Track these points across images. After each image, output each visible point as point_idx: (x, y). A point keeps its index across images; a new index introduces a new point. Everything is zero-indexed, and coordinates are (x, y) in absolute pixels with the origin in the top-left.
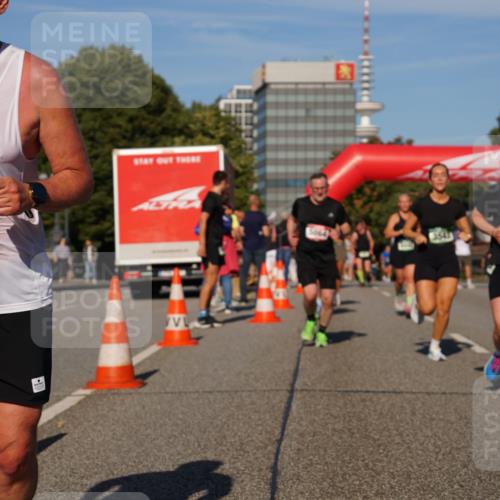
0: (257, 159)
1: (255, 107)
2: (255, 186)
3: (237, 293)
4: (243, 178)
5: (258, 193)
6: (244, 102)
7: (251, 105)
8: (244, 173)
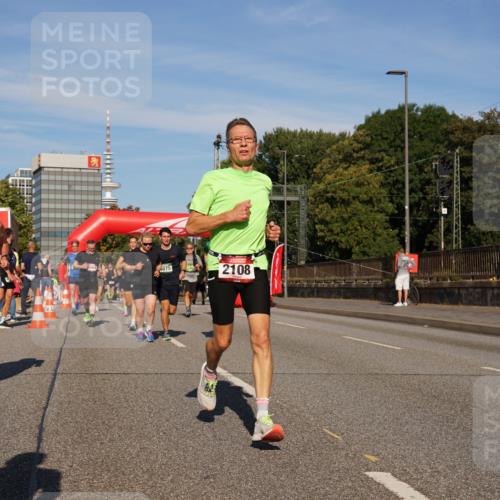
0: (35, 217)
1: (34, 182)
2: (34, 236)
3: (19, 308)
4: (25, 230)
5: (35, 240)
6: (25, 179)
7: (31, 181)
8: (25, 227)
